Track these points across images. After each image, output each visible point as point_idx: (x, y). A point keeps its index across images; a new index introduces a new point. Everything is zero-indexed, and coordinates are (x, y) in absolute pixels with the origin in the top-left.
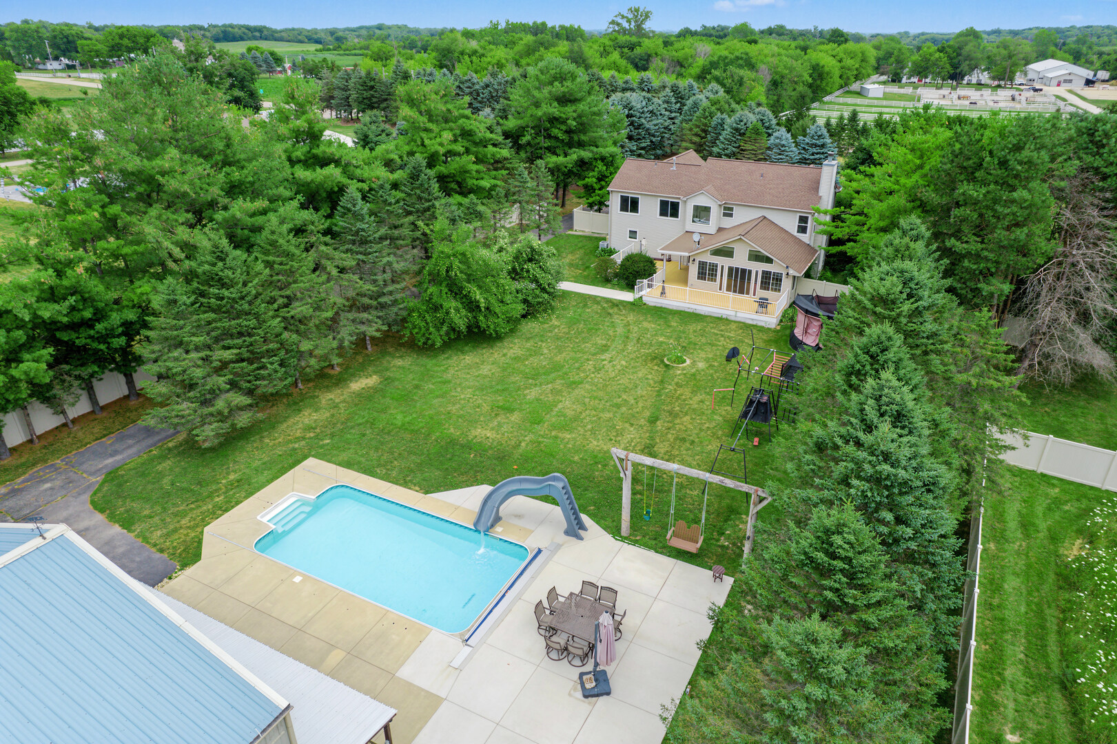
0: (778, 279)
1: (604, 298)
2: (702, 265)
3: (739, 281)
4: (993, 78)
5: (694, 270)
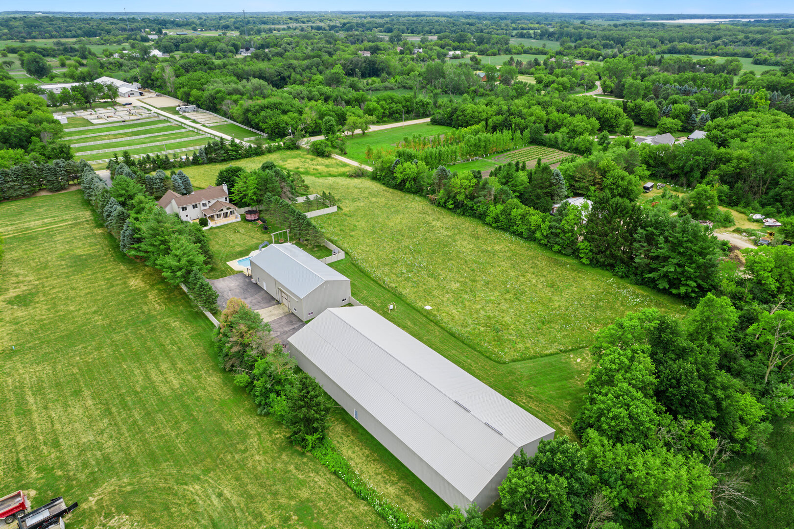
0: (233, 211)
2: (217, 215)
3: (226, 215)
5: (216, 217)
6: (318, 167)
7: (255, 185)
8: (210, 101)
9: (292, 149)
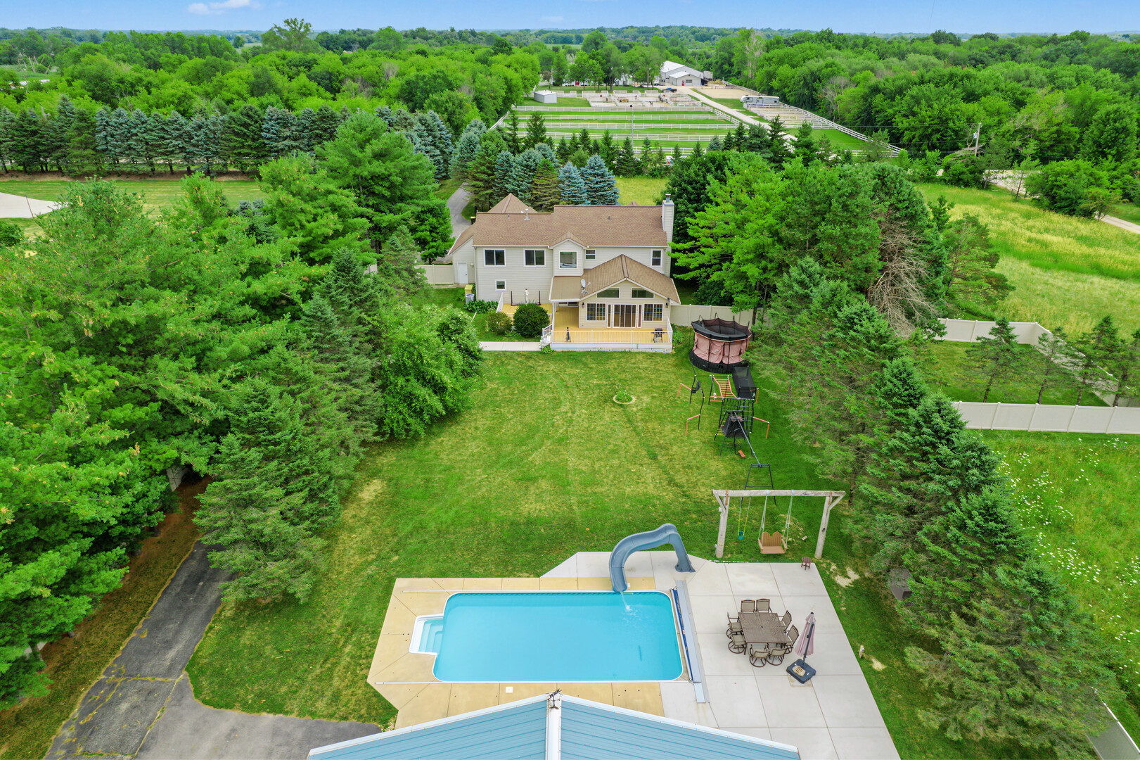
0: (659, 307)
1: (513, 352)
2: (591, 307)
3: (625, 316)
4: (637, 80)
5: (583, 312)
6: (1048, 237)
7: (770, 220)
8: (806, 84)
9: (967, 185)
